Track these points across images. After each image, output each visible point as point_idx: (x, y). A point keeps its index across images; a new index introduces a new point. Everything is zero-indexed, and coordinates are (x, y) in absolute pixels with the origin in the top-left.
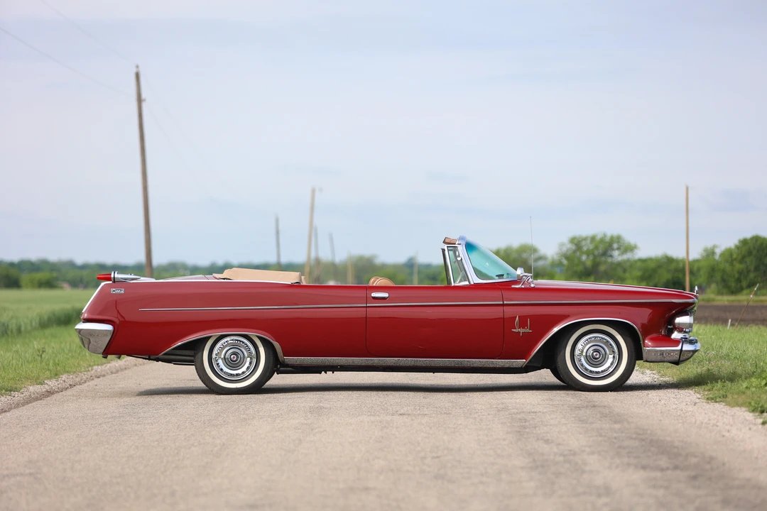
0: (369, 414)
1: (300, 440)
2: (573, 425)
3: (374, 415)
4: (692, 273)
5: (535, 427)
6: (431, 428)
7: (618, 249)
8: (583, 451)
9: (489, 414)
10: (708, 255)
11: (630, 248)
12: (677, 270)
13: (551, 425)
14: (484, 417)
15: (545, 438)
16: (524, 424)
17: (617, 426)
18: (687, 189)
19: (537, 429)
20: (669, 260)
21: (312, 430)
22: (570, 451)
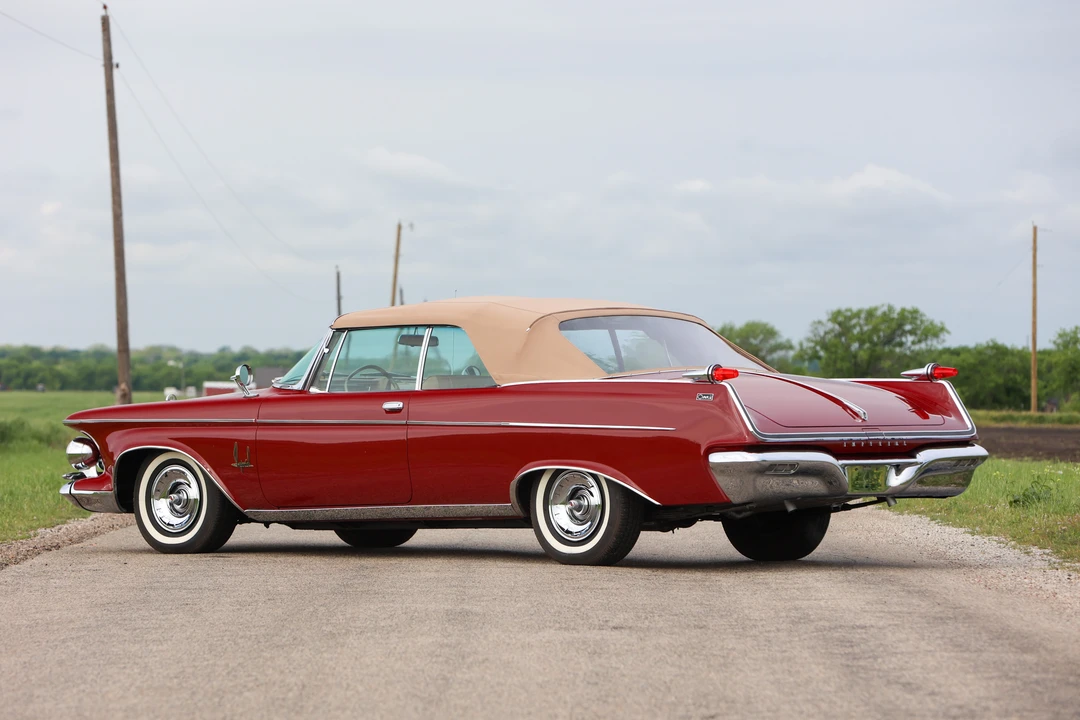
0: (558, 625)
1: (445, 678)
2: (946, 654)
3: (566, 629)
4: (1040, 375)
5: (875, 658)
6: (680, 656)
7: (912, 332)
8: (987, 709)
9: (778, 630)
10: (1066, 345)
11: (935, 331)
12: (1013, 369)
13: (902, 653)
14: (772, 634)
15: (903, 680)
16: (850, 650)
17: (1030, 658)
18: (1035, 229)
19: (880, 660)
20: (1000, 351)
21: (463, 658)
22: (960, 707)
